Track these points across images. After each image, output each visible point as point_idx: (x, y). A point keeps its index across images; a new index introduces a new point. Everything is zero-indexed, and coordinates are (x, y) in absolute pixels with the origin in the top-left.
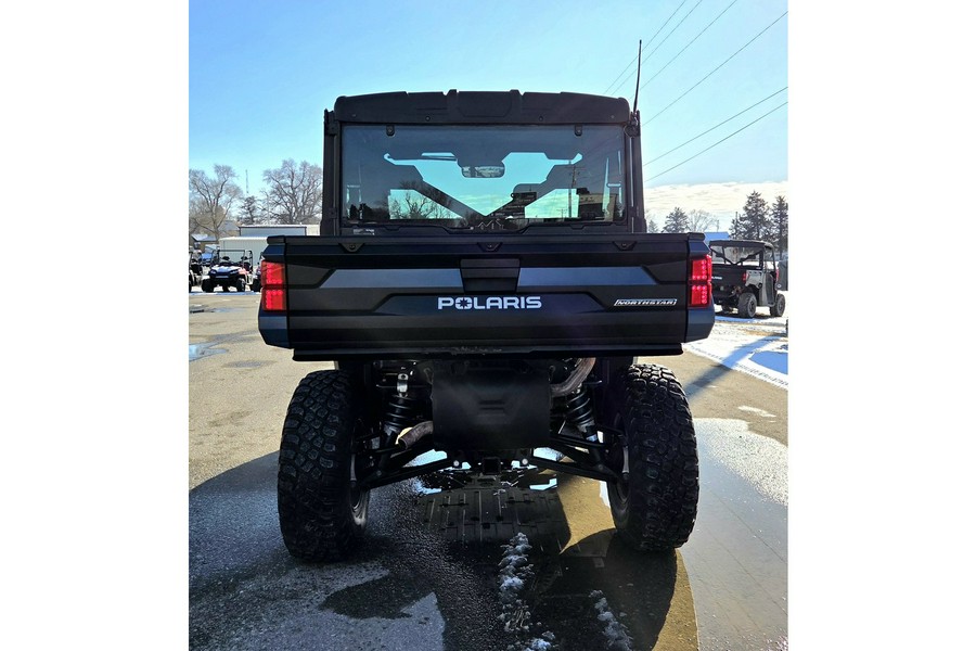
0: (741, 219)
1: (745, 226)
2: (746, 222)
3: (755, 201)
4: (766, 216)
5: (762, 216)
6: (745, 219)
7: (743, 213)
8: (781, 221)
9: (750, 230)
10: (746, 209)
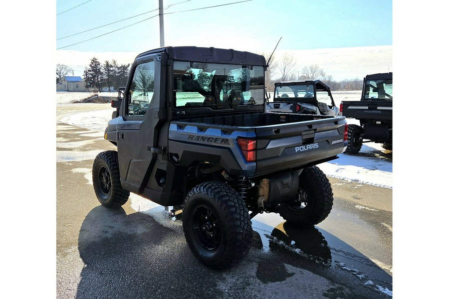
0: (89, 71)
1: (92, 74)
2: (91, 72)
3: (94, 61)
4: (101, 70)
5: (99, 70)
6: (91, 71)
7: (89, 68)
8: (108, 72)
9: (94, 77)
10: (91, 66)
